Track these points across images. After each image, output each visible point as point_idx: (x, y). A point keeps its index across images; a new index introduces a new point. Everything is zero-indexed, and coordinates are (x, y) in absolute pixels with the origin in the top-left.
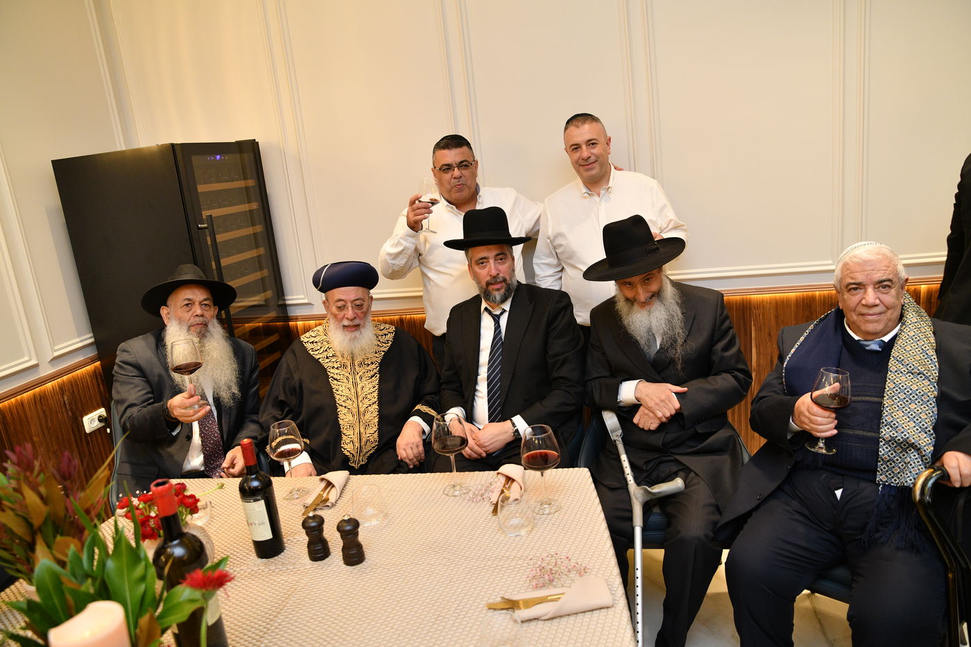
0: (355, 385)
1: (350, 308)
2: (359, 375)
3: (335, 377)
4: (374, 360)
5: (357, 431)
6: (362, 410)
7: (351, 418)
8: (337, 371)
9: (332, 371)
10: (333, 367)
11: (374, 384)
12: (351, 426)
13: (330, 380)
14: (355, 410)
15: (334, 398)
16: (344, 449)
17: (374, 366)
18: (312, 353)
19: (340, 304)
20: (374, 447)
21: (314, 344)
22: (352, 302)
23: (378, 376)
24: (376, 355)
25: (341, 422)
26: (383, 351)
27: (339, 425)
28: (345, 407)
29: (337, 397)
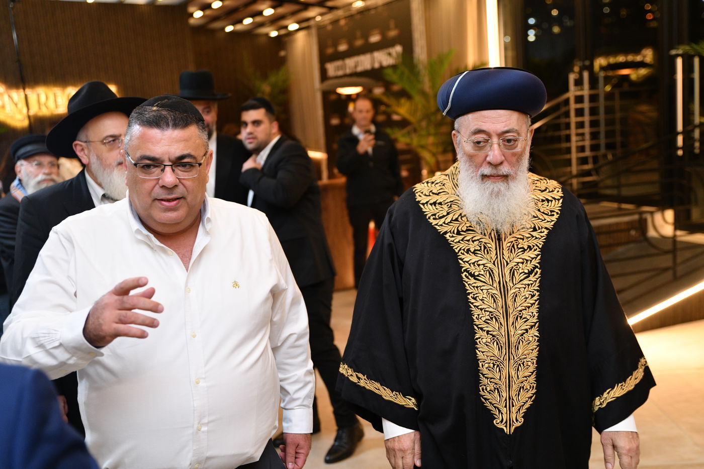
0: (504, 290)
1: (496, 146)
2: (510, 266)
3: (472, 269)
4: (532, 242)
5: (505, 373)
6: (513, 340)
7: (496, 352)
8: (474, 259)
9: (467, 257)
10: (468, 251)
11: (531, 288)
12: (497, 365)
13: (463, 275)
14: (503, 340)
15: (470, 314)
16: (486, 399)
17: (532, 254)
18: (434, 222)
19: (480, 137)
20: (531, 397)
21: (438, 206)
22: (501, 135)
23: (539, 271)
24: (534, 234)
25: (480, 355)
26: (546, 228)
27: (476, 360)
28: (488, 332)
29: (476, 312)
